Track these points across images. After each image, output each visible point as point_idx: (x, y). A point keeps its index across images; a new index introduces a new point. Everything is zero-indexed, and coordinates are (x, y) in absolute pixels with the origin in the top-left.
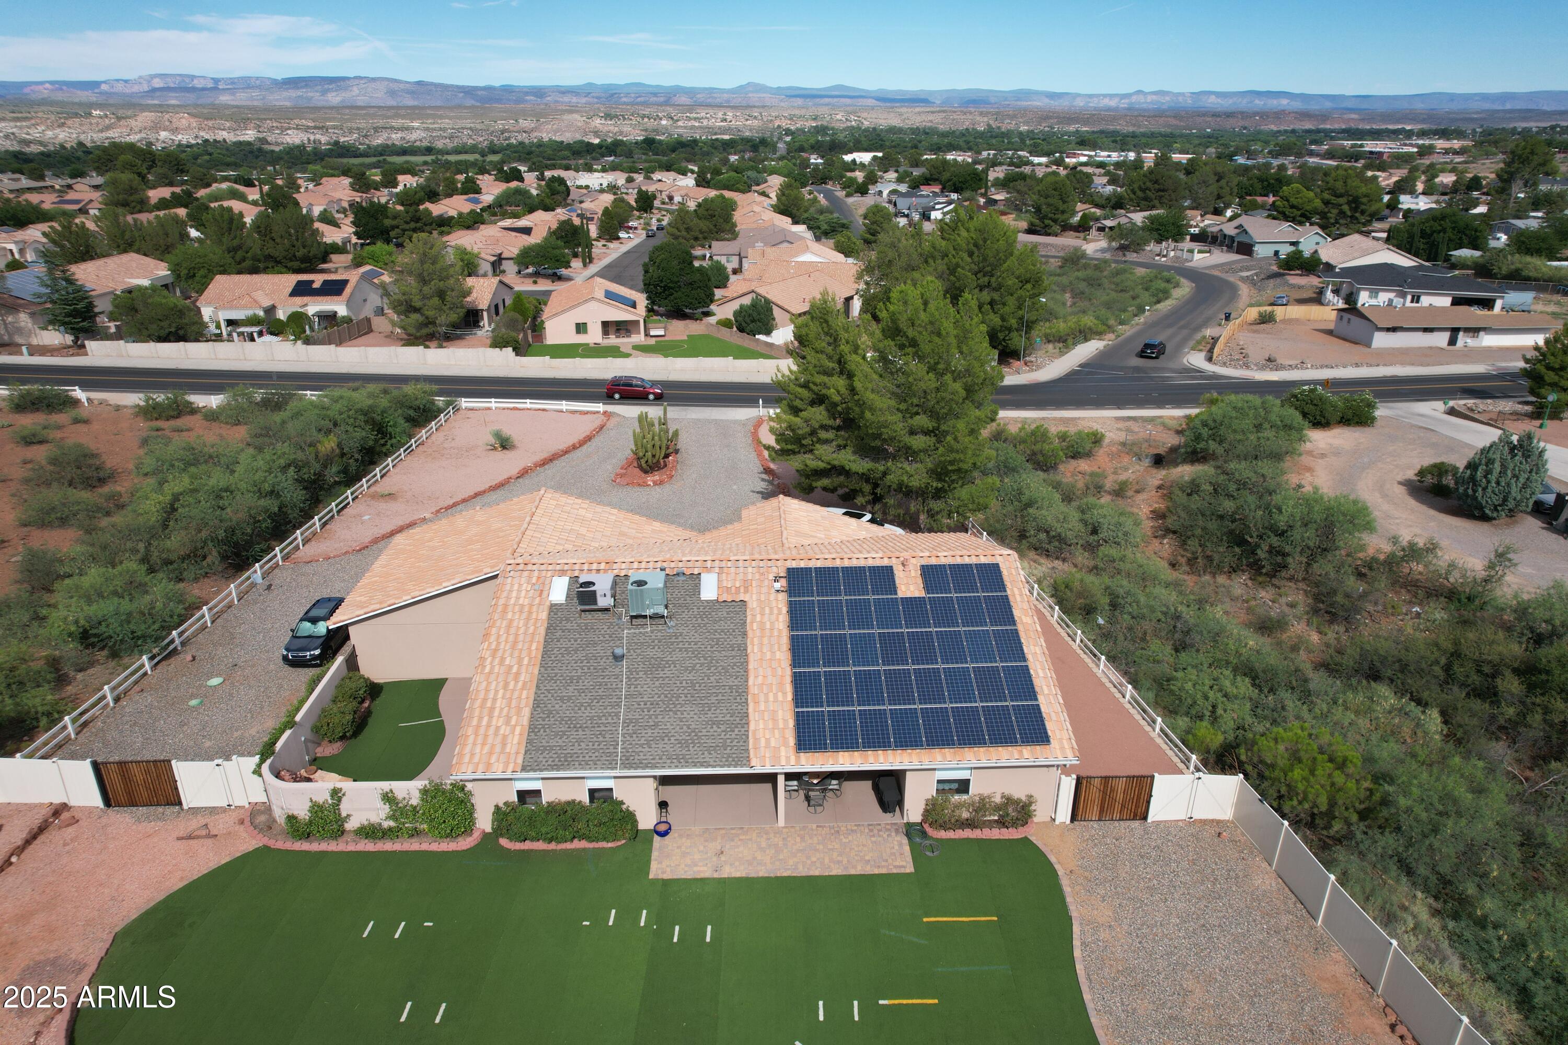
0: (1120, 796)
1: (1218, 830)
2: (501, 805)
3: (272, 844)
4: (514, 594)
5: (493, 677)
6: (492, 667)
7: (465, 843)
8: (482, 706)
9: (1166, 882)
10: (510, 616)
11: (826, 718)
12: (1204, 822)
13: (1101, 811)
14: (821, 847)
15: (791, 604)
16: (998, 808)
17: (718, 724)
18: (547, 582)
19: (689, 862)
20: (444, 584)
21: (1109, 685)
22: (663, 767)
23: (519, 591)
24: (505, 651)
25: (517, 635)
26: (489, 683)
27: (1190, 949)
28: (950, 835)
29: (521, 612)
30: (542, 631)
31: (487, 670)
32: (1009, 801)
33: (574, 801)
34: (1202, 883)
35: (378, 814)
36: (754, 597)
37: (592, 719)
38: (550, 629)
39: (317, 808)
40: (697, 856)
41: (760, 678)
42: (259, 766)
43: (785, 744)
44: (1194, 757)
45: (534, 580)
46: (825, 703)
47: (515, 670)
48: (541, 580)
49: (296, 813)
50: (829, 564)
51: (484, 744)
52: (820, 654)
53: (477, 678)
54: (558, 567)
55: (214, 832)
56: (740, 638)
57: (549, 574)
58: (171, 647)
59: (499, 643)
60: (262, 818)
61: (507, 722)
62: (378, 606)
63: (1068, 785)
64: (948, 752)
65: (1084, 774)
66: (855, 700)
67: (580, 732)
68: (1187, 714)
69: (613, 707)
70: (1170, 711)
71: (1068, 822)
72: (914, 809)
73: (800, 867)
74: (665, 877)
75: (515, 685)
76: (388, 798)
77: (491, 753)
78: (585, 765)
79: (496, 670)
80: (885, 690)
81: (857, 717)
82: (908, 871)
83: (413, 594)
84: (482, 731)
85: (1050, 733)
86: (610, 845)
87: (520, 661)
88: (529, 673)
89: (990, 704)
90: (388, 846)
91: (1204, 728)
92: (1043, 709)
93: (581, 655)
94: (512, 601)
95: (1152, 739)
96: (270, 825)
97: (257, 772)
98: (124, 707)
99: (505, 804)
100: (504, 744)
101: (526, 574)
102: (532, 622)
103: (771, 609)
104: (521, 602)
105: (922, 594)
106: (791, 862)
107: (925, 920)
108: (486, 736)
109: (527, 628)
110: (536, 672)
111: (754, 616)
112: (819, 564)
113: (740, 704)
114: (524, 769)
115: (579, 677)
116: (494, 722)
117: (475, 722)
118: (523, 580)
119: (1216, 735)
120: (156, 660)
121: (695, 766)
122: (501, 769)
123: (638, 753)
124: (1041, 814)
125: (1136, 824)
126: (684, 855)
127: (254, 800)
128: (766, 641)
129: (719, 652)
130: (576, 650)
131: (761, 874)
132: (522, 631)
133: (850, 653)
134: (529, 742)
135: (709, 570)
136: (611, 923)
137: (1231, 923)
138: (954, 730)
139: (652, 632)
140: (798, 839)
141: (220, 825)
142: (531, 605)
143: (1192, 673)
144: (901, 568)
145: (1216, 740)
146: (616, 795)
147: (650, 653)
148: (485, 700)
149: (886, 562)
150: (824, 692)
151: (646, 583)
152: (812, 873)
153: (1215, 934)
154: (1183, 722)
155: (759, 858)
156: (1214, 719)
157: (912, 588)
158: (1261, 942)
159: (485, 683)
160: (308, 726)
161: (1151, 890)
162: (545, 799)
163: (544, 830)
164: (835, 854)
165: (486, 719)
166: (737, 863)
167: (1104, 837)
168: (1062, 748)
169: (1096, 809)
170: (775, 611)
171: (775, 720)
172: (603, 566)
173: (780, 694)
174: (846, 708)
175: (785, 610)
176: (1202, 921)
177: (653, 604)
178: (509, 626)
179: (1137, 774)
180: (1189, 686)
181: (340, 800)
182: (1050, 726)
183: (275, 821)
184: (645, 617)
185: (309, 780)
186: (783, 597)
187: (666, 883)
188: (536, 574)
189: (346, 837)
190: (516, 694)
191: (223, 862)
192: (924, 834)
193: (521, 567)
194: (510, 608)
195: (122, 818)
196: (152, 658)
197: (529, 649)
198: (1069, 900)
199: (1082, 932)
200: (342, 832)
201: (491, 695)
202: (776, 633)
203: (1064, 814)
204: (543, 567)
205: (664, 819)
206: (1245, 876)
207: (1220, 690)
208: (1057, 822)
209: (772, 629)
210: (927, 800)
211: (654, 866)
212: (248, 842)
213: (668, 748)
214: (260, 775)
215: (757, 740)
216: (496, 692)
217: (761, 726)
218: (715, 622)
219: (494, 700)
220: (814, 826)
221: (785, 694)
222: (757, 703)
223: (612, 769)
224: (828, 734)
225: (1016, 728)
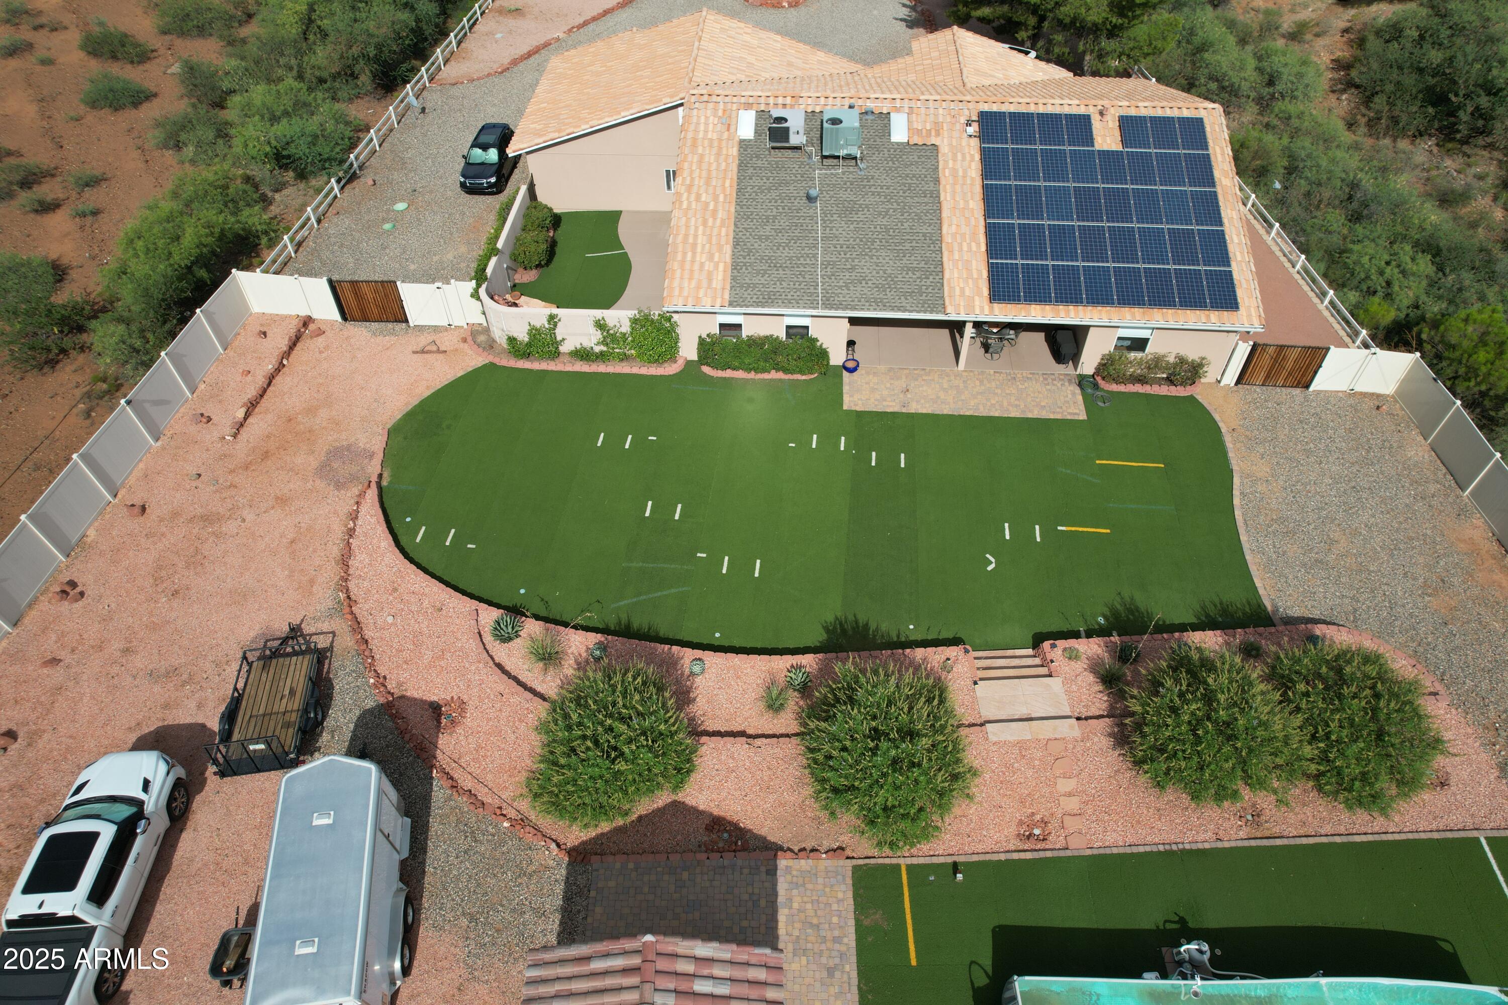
0: (1289, 364)
1: (1377, 403)
2: (704, 336)
3: (497, 361)
4: (702, 127)
5: (691, 213)
6: (690, 203)
7: (670, 369)
8: (685, 241)
9: (1322, 446)
10: (700, 150)
11: (1020, 270)
12: (1364, 395)
13: (1267, 377)
14: (999, 391)
15: (984, 152)
16: (1168, 366)
17: (914, 270)
18: (734, 114)
19: (878, 397)
20: (623, 114)
21: (1279, 254)
22: (863, 309)
23: (707, 124)
24: (699, 187)
25: (709, 171)
26: (688, 220)
27: (1340, 506)
28: (1121, 388)
29: (711, 146)
30: (734, 167)
31: (685, 205)
32: (1182, 361)
33: (772, 336)
34: (1357, 450)
35: (591, 339)
36: (945, 140)
37: (790, 259)
38: (742, 166)
39: (534, 333)
40: (885, 393)
41: (954, 227)
42: (476, 291)
43: (980, 294)
44: (1364, 332)
45: (720, 113)
46: (1019, 256)
47: (711, 207)
48: (728, 113)
49: (515, 335)
50: (1023, 109)
51: (691, 279)
52: (1015, 205)
53: (676, 213)
54: (743, 100)
55: (442, 348)
56: (932, 184)
57: (735, 107)
58: (352, 171)
59: (692, 179)
60: (482, 338)
61: (711, 258)
62: (557, 135)
63: (1244, 350)
64: (1137, 311)
65: (1260, 341)
66: (1049, 254)
67: (781, 272)
68: (1357, 288)
69: (810, 248)
70: (1339, 285)
71: (1233, 384)
72: (1089, 362)
73: (981, 407)
74: (858, 409)
75: (714, 223)
76: (600, 325)
77: (698, 287)
78: (788, 303)
79: (694, 206)
80: (1079, 247)
81: (1051, 271)
82: (1081, 418)
83: (591, 123)
84: (687, 266)
85: (1239, 300)
86: (804, 377)
87: (715, 198)
88: (726, 210)
89: (1182, 267)
90: (601, 368)
91: (1375, 304)
92: (1236, 276)
93: (774, 194)
94: (701, 135)
95: (1319, 311)
96: (491, 345)
97: (475, 295)
98: (327, 229)
99: (708, 335)
100: (710, 280)
101: (711, 105)
102: (723, 157)
103: (963, 155)
104: (709, 136)
105: (1119, 148)
106: (972, 403)
107: (1098, 462)
108: (692, 271)
109: (719, 165)
110: (733, 210)
111: (946, 162)
112: (1012, 109)
113: (934, 252)
114: (731, 304)
115: (775, 217)
116: (698, 259)
117: (679, 257)
118: (709, 113)
119: (1388, 311)
120: (342, 183)
121: (893, 310)
122: (709, 304)
123: (837, 295)
124: (1210, 375)
125: (1297, 391)
126: (873, 390)
127: (471, 321)
128: (958, 188)
129: (912, 197)
130: (769, 189)
131: (945, 412)
132: (714, 166)
133: (1044, 206)
134: (734, 278)
135: (898, 110)
136: (814, 446)
137: (1381, 487)
138: (1145, 290)
139: (843, 173)
140: (978, 383)
141: (447, 342)
142: (720, 140)
143: (1371, 249)
144: (1098, 117)
145: (1388, 315)
146: (812, 333)
147: (843, 195)
148: (686, 236)
149: (1082, 110)
150: (1018, 245)
151: (841, 122)
152: (992, 414)
153: (1365, 495)
154: (1353, 296)
155: (943, 397)
156: (1388, 296)
157: (1108, 140)
158: (1407, 505)
159: (684, 219)
160: (507, 253)
161: (1308, 453)
162: (745, 333)
163: (747, 361)
164: (1013, 399)
165: (689, 255)
166: (922, 401)
167: (1266, 401)
168: (1249, 316)
169: (1262, 375)
170: (968, 158)
171: (969, 270)
172: (788, 100)
173: (973, 244)
174: (1040, 262)
175: (977, 157)
176: (1353, 484)
177: (847, 144)
178: (700, 161)
179: (1313, 345)
180: (1365, 260)
181: (555, 325)
182: (1240, 293)
183: (494, 341)
184: (838, 157)
185: (515, 305)
186: (975, 142)
187: (860, 415)
188: (721, 106)
189: (561, 358)
190: (715, 231)
191: (459, 375)
192: (1096, 386)
193: (705, 98)
194: (699, 142)
195: (360, 332)
196: (338, 181)
197: (723, 185)
198: (1231, 455)
199: (1242, 483)
200: (555, 354)
201: (692, 231)
202: (969, 182)
203: (1231, 377)
204: (727, 99)
205: (850, 357)
206: (1400, 447)
207: (1399, 266)
208: (1222, 384)
209: (964, 177)
210: (1104, 355)
211: (846, 398)
212: (475, 360)
213: (866, 291)
214: (479, 299)
215: (952, 289)
216: (697, 228)
217: (956, 275)
218: (906, 166)
219: (696, 236)
220: (992, 372)
221: (978, 244)
222: (951, 252)
223: (814, 308)
224: (1021, 286)
225: (1206, 292)
